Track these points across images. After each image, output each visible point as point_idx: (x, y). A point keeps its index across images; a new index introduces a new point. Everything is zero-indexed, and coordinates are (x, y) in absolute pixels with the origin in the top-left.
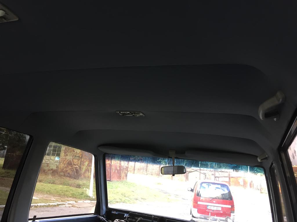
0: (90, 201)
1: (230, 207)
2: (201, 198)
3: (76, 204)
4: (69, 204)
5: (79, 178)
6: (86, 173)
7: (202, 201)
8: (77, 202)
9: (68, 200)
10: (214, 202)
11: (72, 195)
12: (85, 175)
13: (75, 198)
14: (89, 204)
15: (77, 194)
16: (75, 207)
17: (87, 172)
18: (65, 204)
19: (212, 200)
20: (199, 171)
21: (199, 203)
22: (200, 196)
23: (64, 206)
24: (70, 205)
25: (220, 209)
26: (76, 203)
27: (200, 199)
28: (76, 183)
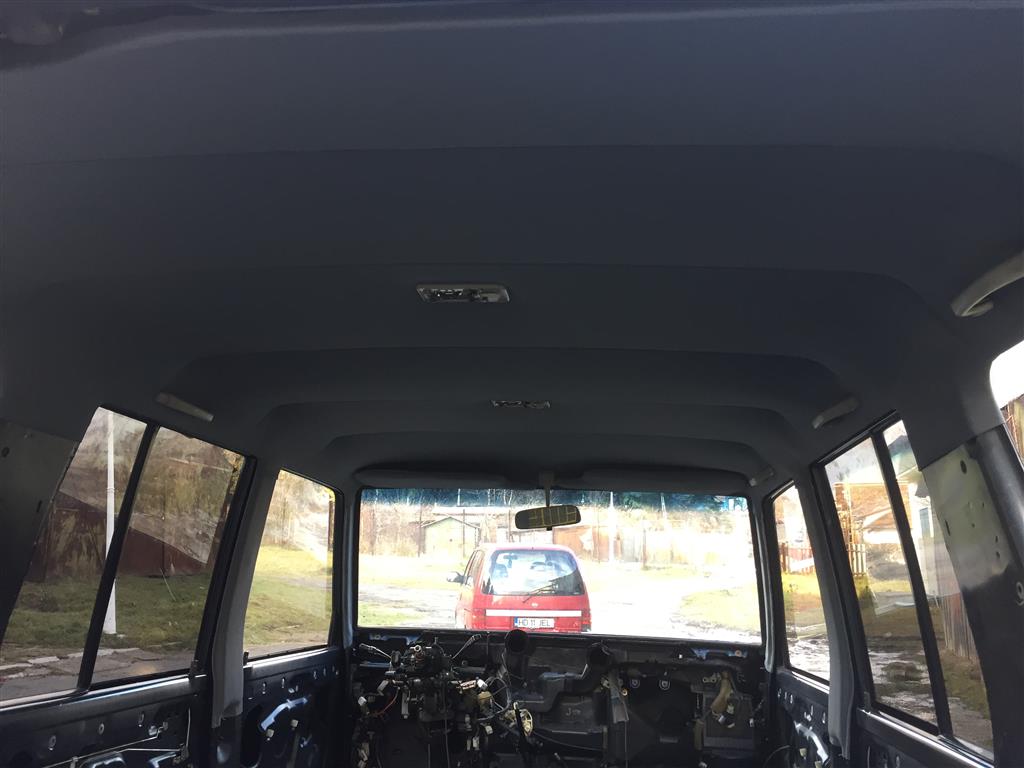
0: (112, 651)
1: (578, 614)
2: (496, 599)
3: (64, 665)
4: (37, 666)
5: (44, 576)
6: (71, 556)
7: (497, 607)
8: (67, 658)
9: (30, 653)
10: (535, 605)
11: (36, 637)
12: (67, 564)
13: (51, 644)
14: (111, 658)
15: (56, 631)
16: (62, 674)
17: (75, 553)
18: (22, 670)
19: (527, 600)
20: (460, 518)
21: (490, 613)
22: (492, 591)
23: (21, 674)
24: (43, 671)
25: (551, 623)
26: (62, 661)
27: (491, 600)
28: (36, 594)
